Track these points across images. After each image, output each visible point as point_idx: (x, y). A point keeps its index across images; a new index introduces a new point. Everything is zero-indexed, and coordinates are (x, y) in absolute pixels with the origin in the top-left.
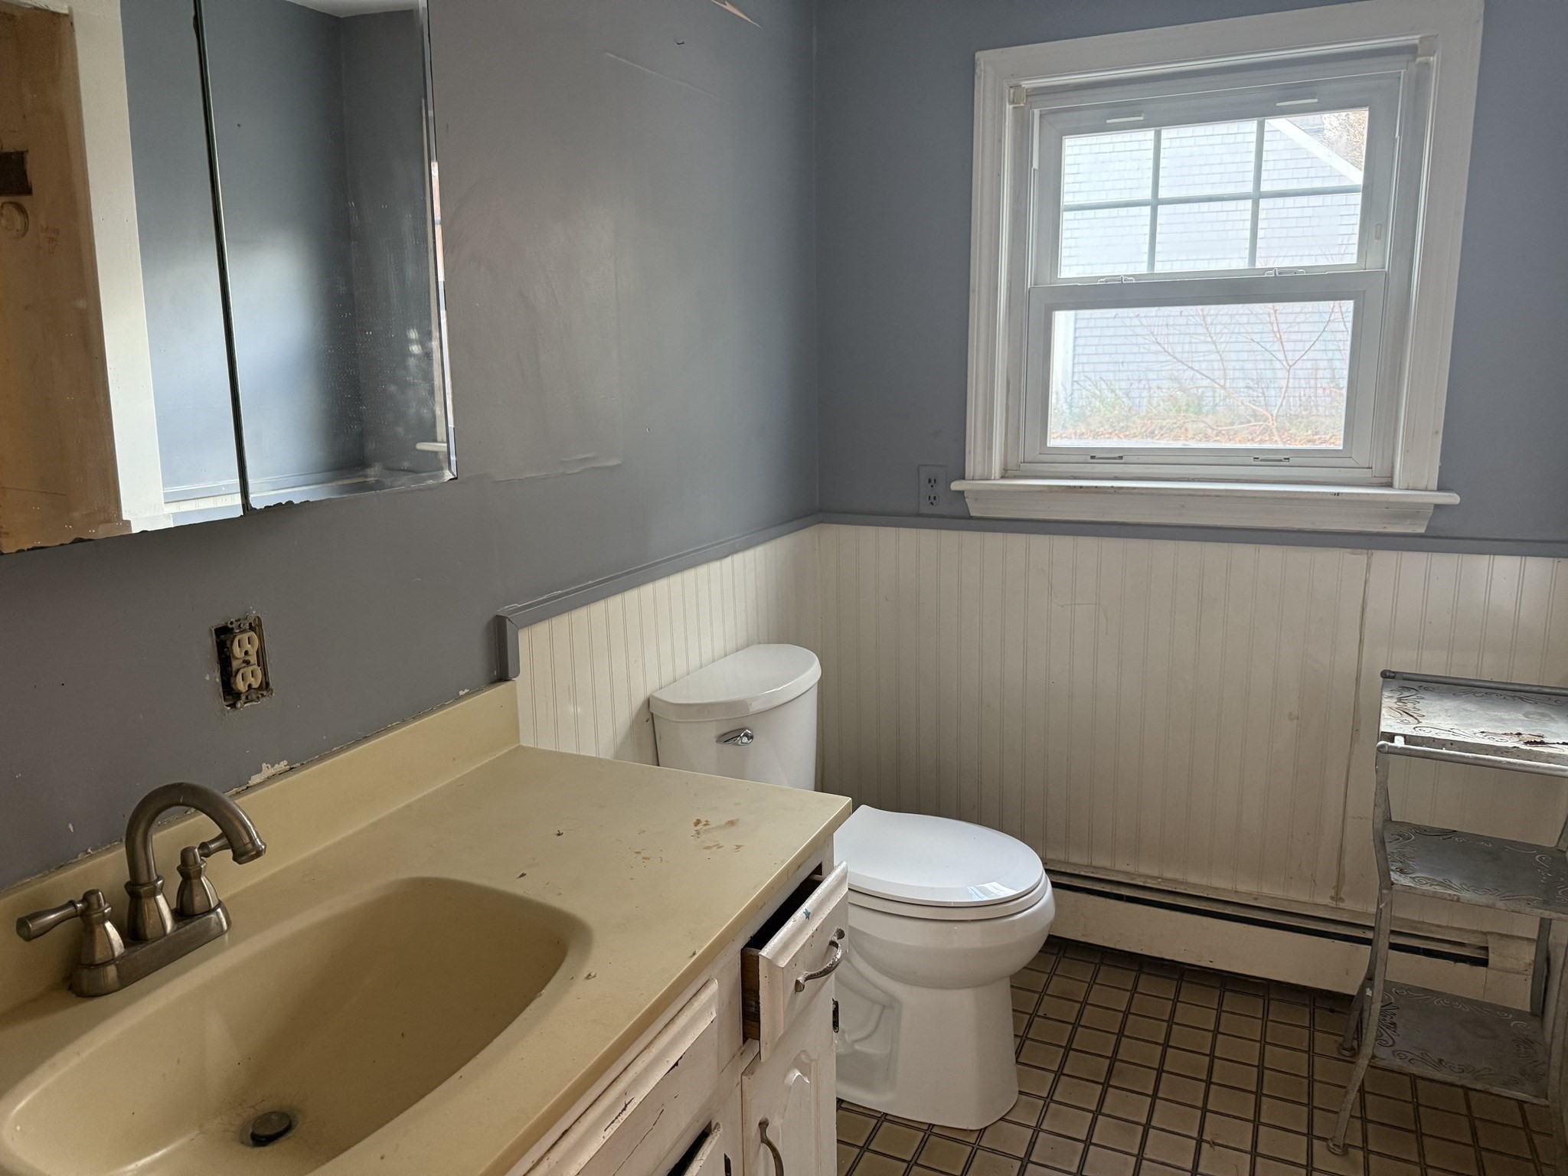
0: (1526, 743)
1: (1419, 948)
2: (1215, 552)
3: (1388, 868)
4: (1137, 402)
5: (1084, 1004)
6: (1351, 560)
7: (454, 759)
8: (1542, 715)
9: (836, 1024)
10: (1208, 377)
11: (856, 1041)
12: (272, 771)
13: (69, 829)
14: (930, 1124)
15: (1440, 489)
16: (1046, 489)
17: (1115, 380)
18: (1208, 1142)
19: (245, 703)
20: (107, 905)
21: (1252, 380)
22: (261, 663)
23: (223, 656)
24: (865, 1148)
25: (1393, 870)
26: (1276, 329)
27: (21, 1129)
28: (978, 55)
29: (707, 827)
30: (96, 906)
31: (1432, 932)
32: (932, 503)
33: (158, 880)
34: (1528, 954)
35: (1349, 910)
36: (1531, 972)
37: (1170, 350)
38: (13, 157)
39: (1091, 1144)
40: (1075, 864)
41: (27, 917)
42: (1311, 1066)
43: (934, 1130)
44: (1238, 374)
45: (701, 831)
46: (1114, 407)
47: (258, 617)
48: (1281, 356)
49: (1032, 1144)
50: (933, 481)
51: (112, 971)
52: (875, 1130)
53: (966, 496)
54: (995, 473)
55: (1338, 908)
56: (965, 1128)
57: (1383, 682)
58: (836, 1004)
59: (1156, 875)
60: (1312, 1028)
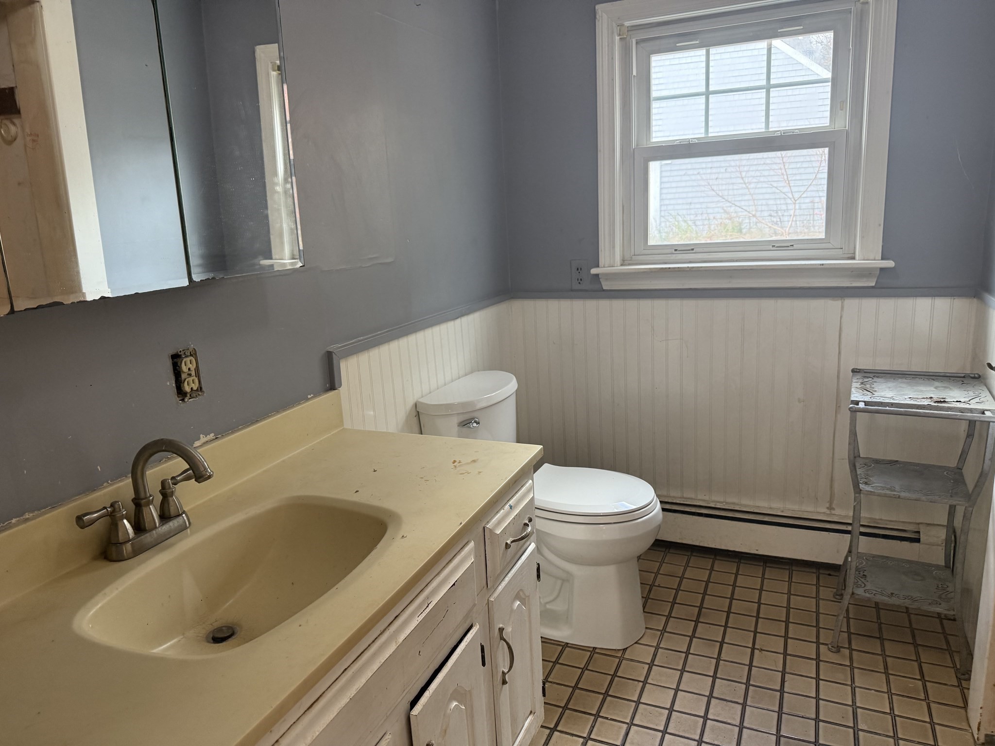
0: (935, 402)
1: (879, 534)
2: (750, 305)
3: (858, 481)
4: (702, 228)
5: (682, 578)
6: (832, 305)
7: (308, 435)
8: (945, 387)
9: (538, 576)
10: (746, 211)
11: (547, 603)
12: (206, 439)
13: (98, 469)
14: (594, 648)
15: (882, 259)
16: (648, 270)
17: (688, 215)
18: (758, 649)
19: (190, 399)
20: (124, 510)
21: (773, 211)
22: (197, 375)
23: (176, 372)
24: (556, 662)
25: (861, 483)
26: (786, 179)
27: (92, 627)
28: (597, 7)
29: (460, 464)
30: (118, 510)
31: (886, 524)
32: (580, 283)
33: (150, 496)
34: (942, 534)
35: (838, 515)
36: (944, 544)
37: (721, 194)
38: (7, 91)
39: (689, 653)
40: (674, 497)
41: (82, 515)
42: (818, 606)
43: (596, 651)
44: (764, 208)
45: (457, 466)
46: (687, 232)
47: (194, 349)
48: (790, 196)
49: (655, 655)
50: (579, 269)
51: (128, 546)
52: (561, 652)
53: (600, 277)
54: (617, 262)
55: (831, 514)
56: (614, 648)
57: (853, 375)
58: (538, 564)
59: (722, 500)
60: (818, 585)
